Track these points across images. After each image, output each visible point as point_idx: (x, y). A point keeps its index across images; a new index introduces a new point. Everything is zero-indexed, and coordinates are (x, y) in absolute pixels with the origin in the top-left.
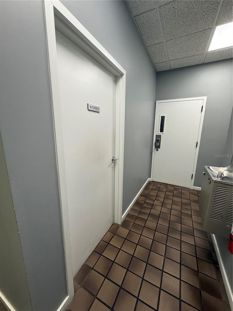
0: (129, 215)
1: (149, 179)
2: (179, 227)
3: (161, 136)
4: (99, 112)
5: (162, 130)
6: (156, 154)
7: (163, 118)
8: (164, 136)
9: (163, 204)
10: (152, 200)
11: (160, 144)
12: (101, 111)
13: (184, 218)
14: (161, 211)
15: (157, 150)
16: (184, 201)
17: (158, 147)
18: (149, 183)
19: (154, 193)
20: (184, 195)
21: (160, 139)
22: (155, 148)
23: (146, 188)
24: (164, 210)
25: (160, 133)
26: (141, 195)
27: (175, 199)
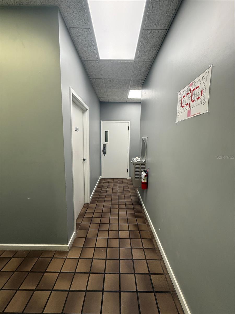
0: (93, 198)
1: (100, 177)
2: (123, 196)
3: (106, 144)
4: (78, 131)
5: (106, 141)
6: (104, 158)
7: (106, 132)
8: (108, 145)
9: (113, 189)
10: (105, 188)
11: (106, 150)
12: (79, 130)
13: (125, 193)
14: (112, 192)
15: (105, 155)
16: (124, 185)
17: (105, 153)
18: (101, 180)
19: (106, 185)
20: (124, 182)
21: (106, 147)
22: (103, 153)
23: (100, 183)
24: (114, 191)
25: (105, 143)
26: (98, 187)
27: (119, 185)
